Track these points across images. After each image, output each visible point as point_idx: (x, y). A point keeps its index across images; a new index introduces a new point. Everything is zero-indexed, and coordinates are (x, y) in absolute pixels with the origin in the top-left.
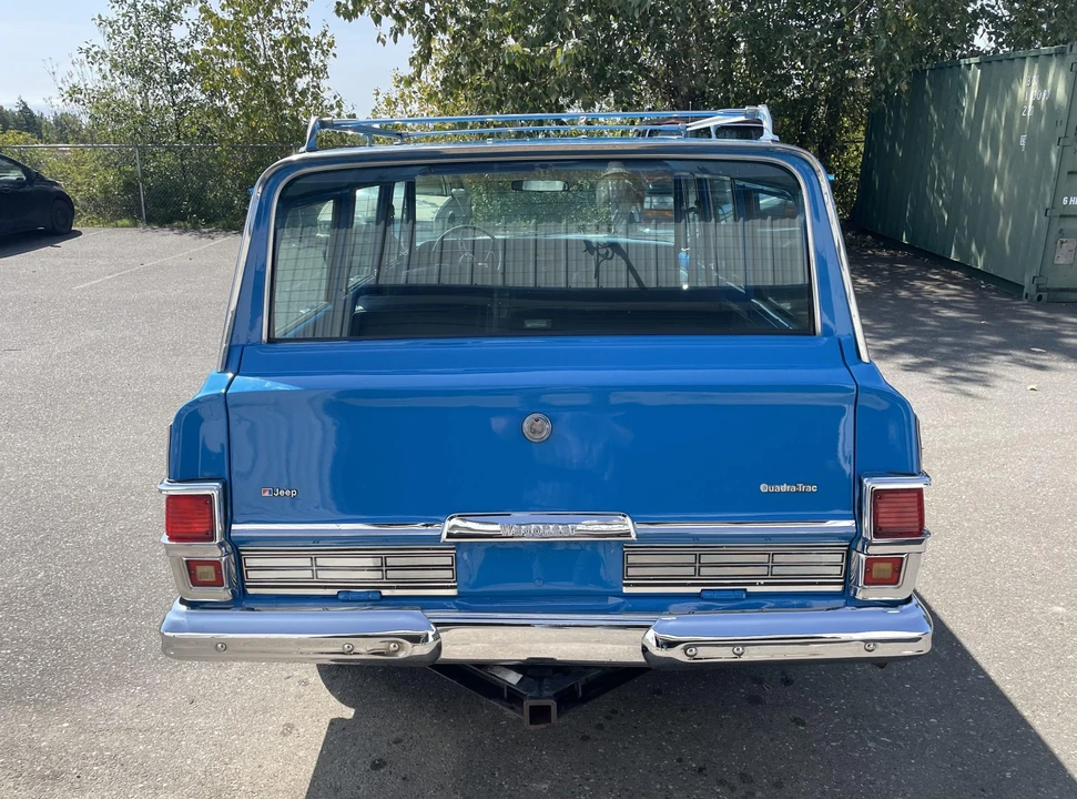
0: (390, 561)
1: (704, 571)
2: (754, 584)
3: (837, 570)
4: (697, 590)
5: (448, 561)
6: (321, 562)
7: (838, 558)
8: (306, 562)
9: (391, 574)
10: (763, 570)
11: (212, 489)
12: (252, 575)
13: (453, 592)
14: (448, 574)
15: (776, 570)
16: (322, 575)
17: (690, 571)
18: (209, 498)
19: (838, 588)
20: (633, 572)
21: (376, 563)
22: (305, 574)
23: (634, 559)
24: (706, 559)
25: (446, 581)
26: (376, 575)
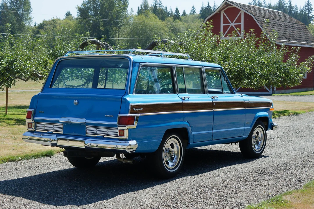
0: (55, 126)
1: (98, 132)
2: (105, 135)
4: (97, 136)
5: (62, 127)
6: (46, 126)
8: (44, 125)
9: (55, 129)
10: (106, 133)
11: (33, 110)
12: (37, 127)
13: (62, 133)
14: (62, 129)
15: (109, 133)
16: (46, 128)
17: (95, 132)
20: (87, 131)
21: (52, 126)
22: (44, 128)
23: (87, 129)
24: (98, 129)
25: (61, 131)
26: (52, 129)
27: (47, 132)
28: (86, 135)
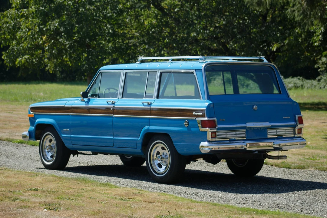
0: (237, 133)
1: (278, 133)
2: (283, 135)
3: (293, 132)
4: (277, 137)
5: (244, 133)
6: (227, 133)
7: (293, 130)
8: (225, 133)
9: (237, 135)
10: (284, 133)
11: (215, 119)
12: (217, 136)
13: (245, 138)
14: (244, 135)
15: (286, 133)
16: (227, 136)
17: (275, 133)
18: (214, 120)
19: (293, 136)
20: (269, 134)
21: (235, 133)
22: (225, 136)
23: (268, 131)
24: (278, 131)
25: (244, 136)
26: (235, 135)
27: (229, 139)
28: (269, 137)
